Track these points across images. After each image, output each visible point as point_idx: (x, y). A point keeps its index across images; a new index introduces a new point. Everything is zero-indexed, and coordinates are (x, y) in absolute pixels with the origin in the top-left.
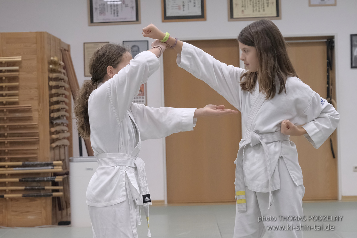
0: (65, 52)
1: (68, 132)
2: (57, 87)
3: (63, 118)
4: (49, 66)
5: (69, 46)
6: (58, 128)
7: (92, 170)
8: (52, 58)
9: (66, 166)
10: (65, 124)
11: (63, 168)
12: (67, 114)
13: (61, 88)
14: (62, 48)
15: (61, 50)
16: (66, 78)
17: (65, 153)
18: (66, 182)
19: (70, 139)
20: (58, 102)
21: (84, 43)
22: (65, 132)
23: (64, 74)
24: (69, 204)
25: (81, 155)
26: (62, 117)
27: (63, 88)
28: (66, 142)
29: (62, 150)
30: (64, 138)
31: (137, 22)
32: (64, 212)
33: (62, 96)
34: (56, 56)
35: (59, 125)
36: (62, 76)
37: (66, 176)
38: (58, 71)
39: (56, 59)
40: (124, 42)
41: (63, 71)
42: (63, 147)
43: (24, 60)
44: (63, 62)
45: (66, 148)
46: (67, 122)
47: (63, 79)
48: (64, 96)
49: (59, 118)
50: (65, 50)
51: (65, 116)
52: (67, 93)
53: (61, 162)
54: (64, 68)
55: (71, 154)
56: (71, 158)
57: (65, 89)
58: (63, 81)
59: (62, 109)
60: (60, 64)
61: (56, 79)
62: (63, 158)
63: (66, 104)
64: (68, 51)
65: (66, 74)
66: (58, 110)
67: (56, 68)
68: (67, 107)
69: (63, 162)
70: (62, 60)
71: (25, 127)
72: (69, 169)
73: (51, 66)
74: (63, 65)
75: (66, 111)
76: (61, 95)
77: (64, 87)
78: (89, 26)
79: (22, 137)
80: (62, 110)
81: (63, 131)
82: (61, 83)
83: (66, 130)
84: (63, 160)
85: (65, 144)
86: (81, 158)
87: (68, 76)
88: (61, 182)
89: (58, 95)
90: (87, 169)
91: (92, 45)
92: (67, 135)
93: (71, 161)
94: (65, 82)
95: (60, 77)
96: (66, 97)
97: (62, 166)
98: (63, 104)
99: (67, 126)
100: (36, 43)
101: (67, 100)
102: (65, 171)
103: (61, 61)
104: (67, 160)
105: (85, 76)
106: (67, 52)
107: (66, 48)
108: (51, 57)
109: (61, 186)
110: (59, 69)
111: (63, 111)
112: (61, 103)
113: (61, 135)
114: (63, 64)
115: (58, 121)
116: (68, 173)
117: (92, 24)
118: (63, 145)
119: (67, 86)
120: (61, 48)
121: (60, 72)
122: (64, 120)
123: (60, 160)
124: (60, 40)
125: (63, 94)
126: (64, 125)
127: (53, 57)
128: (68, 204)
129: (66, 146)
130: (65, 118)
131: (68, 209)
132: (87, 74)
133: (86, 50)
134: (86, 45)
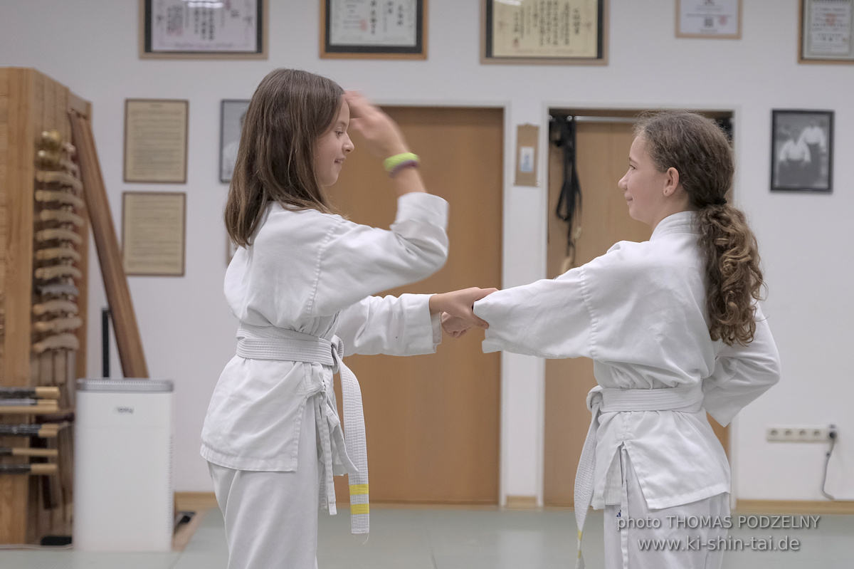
0: (79, 118)
1: (76, 315)
2: (55, 205)
3: (67, 282)
4: (36, 154)
5: (88, 105)
6: (52, 306)
7: (131, 411)
8: (45, 134)
9: (67, 400)
10: (70, 298)
11: (59, 405)
12: (77, 273)
13: (64, 208)
14: (72, 110)
15: (69, 115)
16: (77, 184)
17: (66, 368)
18: (66, 440)
19: (80, 333)
20: (54, 243)
21: (127, 101)
22: (70, 315)
23: (74, 173)
24: (71, 493)
25: (106, 373)
26: (64, 281)
27: (70, 208)
28: (71, 341)
29: (60, 361)
30: (67, 331)
31: (258, 56)
32: (58, 513)
33: (66, 228)
34: (55, 127)
35: (55, 298)
36: (68, 178)
37: (66, 424)
38: (58, 165)
39: (54, 136)
40: (223, 102)
41: (72, 166)
42: (62, 353)
44: (73, 143)
45: (71, 355)
46: (76, 292)
47: (71, 186)
48: (70, 227)
49: (55, 281)
50: (79, 115)
51: (71, 276)
52: (79, 221)
53: (55, 390)
54: (75, 159)
55: (81, 371)
56: (80, 381)
57: (75, 211)
58: (69, 190)
59: (63, 258)
60: (64, 150)
61: (54, 186)
62: (60, 378)
63: (75, 247)
64: (87, 117)
65: (78, 174)
66: (55, 262)
67: (55, 157)
68: (77, 256)
69: (60, 390)
70: (69, 138)
72: (74, 406)
73: (42, 153)
74: (71, 152)
75: (75, 265)
76: (64, 226)
77: (71, 205)
78: (141, 58)
80: (64, 262)
81: (65, 314)
82: (66, 196)
83: (72, 312)
84: (62, 386)
85: (68, 345)
86: (106, 383)
87: (82, 180)
88: (52, 439)
89: (56, 224)
90: (121, 410)
91: (146, 106)
92: (74, 323)
93: (79, 387)
94: (75, 193)
95: (62, 182)
96: (76, 229)
97: (59, 400)
98: (67, 247)
99: (76, 301)
100: (8, 96)
101: (77, 238)
102: (65, 412)
103: (66, 141)
104: (70, 386)
105: (126, 180)
106: (82, 120)
107: (83, 111)
108: (42, 130)
109: (52, 448)
110: (62, 162)
111: (67, 264)
112: (64, 244)
113: (60, 324)
114: (71, 148)
115: (54, 289)
116: (71, 419)
117: (149, 55)
118: (62, 348)
119: (79, 203)
120: (69, 111)
121: (64, 169)
122: (69, 287)
123: (54, 384)
124: (66, 90)
125: (68, 223)
126: (66, 299)
127: (49, 131)
128: (67, 493)
129: (71, 349)
130: (71, 281)
131: (68, 507)
132: (129, 177)
133: (130, 118)
134: (131, 106)
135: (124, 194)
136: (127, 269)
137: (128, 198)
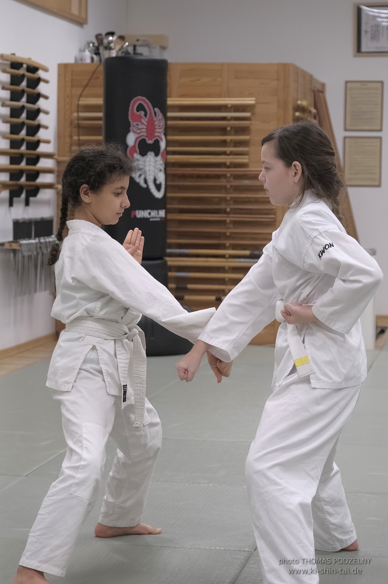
0: (318, 94)
4: (294, 114)
5: (323, 85)
8: (299, 102)
14: (315, 87)
15: (313, 91)
21: (347, 82)
34: (305, 98)
39: (304, 103)
43: (259, 103)
44: (315, 107)
50: (319, 91)
54: (315, 118)
60: (310, 112)
64: (323, 92)
67: (304, 116)
70: (313, 105)
71: (256, 201)
73: (297, 114)
74: (314, 113)
78: (355, 56)
79: (251, 214)
91: (359, 85)
100: (278, 80)
103: (312, 107)
105: (346, 130)
106: (321, 94)
107: (320, 88)
108: (297, 100)
114: (314, 111)
117: (360, 54)
120: (313, 88)
124: (311, 76)
127: (301, 100)
132: (348, 128)
133: (348, 93)
134: (349, 85)
135: (345, 138)
136: (348, 183)
137: (347, 140)
